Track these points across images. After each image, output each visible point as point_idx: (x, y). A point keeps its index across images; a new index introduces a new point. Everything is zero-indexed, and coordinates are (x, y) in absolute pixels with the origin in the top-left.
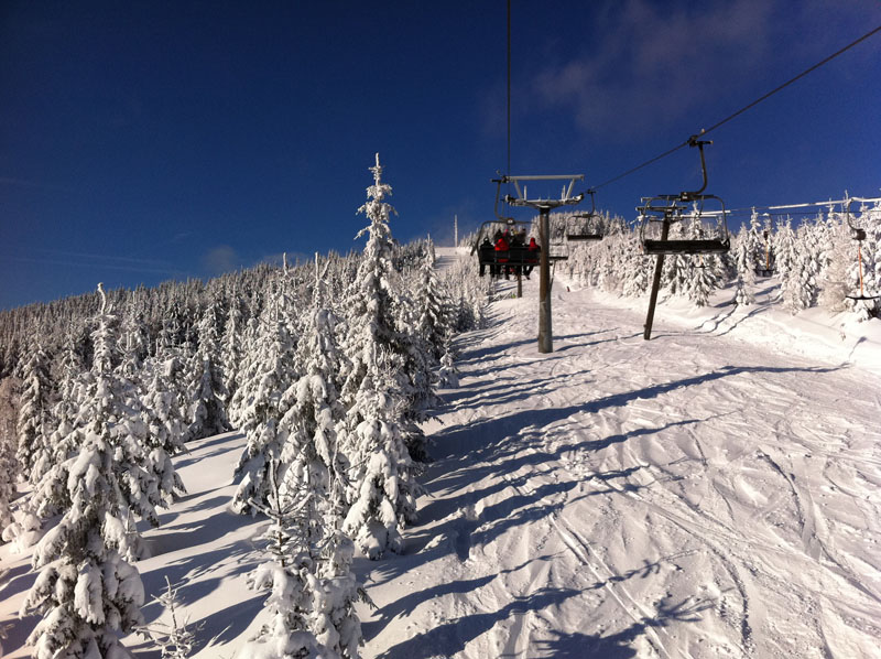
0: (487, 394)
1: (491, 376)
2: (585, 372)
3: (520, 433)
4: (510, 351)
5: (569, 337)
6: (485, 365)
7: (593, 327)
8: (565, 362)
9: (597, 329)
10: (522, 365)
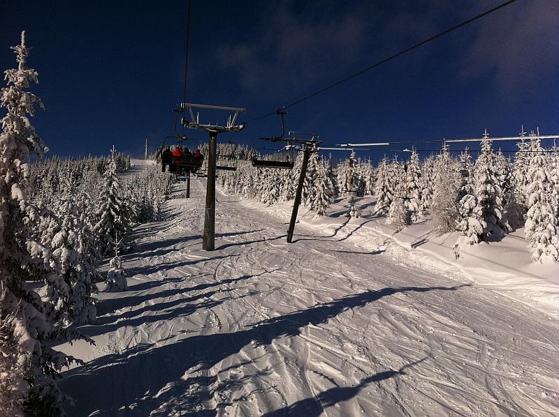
0: (152, 302)
1: (159, 276)
2: (246, 277)
3: (185, 377)
4: (179, 246)
5: (226, 235)
6: (156, 261)
7: (244, 227)
8: (227, 263)
9: (248, 229)
10: (189, 263)
